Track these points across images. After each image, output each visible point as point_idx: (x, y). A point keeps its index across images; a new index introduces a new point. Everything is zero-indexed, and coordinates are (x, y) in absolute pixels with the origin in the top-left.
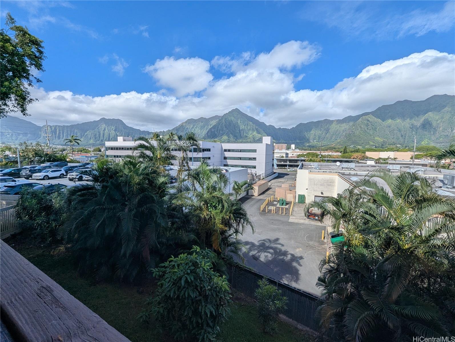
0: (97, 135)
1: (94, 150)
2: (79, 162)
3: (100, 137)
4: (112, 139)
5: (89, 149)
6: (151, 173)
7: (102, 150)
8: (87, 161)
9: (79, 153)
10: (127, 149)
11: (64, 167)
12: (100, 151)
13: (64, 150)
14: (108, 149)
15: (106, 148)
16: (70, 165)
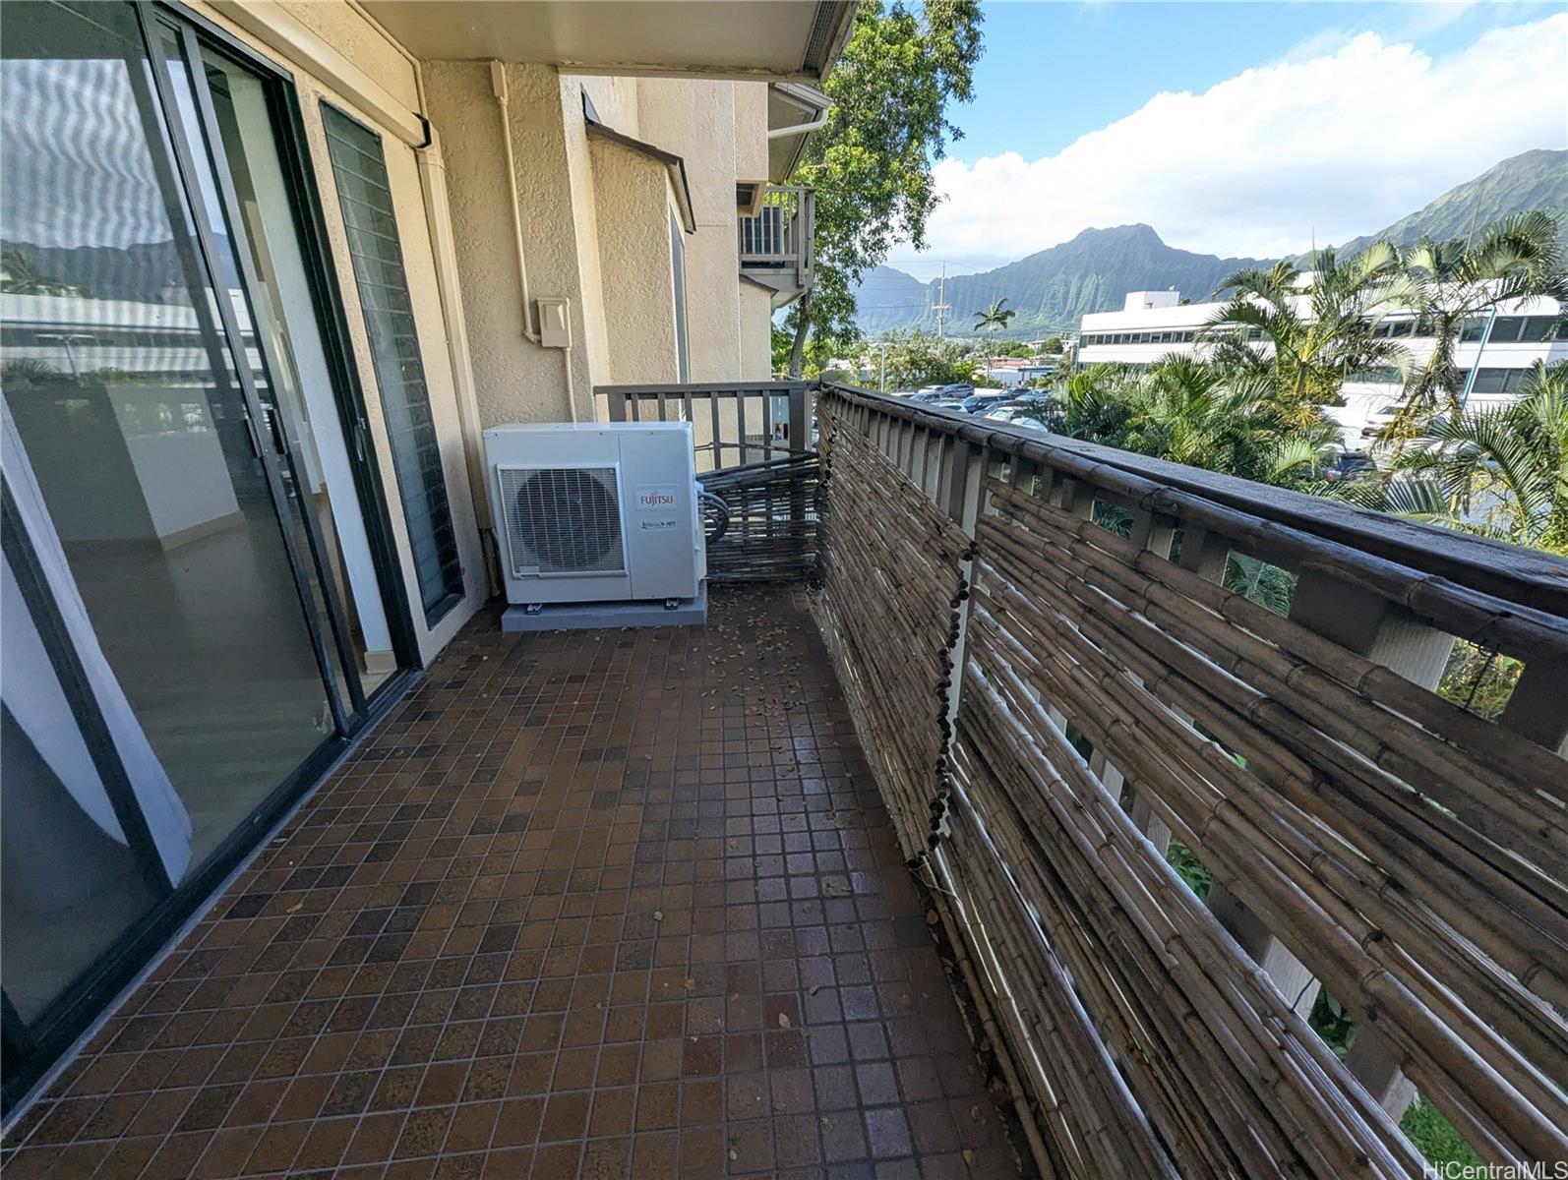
0: (1060, 295)
1: (1044, 349)
2: (997, 386)
3: (1065, 303)
4: (1101, 306)
5: (1030, 346)
6: (1254, 424)
7: (1066, 348)
8: (1020, 383)
9: (1002, 357)
10: (1154, 338)
11: (965, 400)
12: (1059, 350)
13: (967, 350)
14: (1088, 340)
15: (1082, 337)
16: (979, 392)
